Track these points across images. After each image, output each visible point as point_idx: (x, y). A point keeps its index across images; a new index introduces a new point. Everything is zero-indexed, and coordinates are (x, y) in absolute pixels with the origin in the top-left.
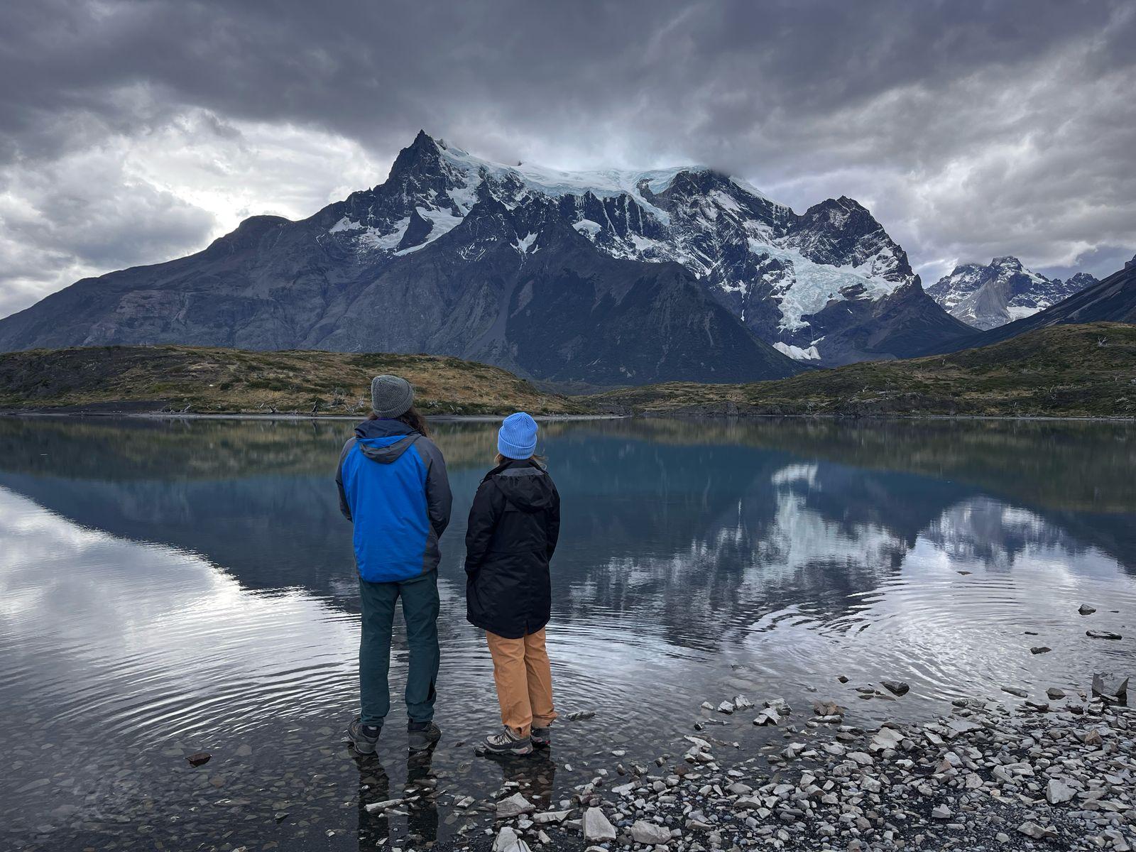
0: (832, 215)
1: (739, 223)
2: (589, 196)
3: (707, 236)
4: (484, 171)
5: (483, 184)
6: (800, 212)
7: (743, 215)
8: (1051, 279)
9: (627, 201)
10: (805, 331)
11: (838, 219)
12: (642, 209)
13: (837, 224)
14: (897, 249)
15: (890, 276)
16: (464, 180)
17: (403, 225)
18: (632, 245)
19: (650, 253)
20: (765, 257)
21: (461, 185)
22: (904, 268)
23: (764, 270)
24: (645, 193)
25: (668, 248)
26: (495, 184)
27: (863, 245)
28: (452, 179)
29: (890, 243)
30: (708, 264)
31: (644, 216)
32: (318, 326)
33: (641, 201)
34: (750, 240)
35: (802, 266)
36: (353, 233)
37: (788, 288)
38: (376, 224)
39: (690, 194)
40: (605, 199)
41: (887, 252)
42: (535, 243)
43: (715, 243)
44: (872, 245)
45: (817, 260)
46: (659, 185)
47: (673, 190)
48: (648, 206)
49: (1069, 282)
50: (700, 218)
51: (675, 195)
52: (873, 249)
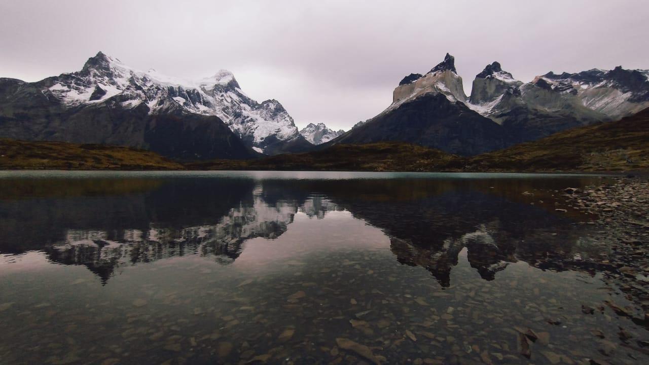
0: (270, 105)
1: (239, 104)
2: (180, 89)
3: (227, 107)
4: (132, 72)
5: (132, 78)
6: (260, 103)
7: (241, 102)
9: (196, 92)
10: (262, 143)
11: (272, 107)
12: (202, 96)
14: (291, 118)
15: (290, 126)
16: (122, 75)
17: (91, 90)
18: (198, 108)
19: (205, 112)
20: (248, 117)
21: (120, 76)
22: (293, 124)
23: (248, 122)
24: (203, 89)
25: (212, 111)
26: (138, 79)
27: (280, 116)
28: (116, 73)
29: (289, 116)
30: (228, 117)
31: (203, 98)
32: (43, 132)
33: (201, 92)
34: (243, 111)
35: (260, 121)
36: (63, 91)
37: (256, 128)
38: (77, 89)
39: (221, 92)
40: (187, 91)
41: (288, 119)
42: (157, 104)
43: (230, 110)
45: (266, 120)
46: (210, 87)
47: (214, 90)
48: (204, 95)
50: (224, 101)
51: (215, 92)
52: (283, 117)
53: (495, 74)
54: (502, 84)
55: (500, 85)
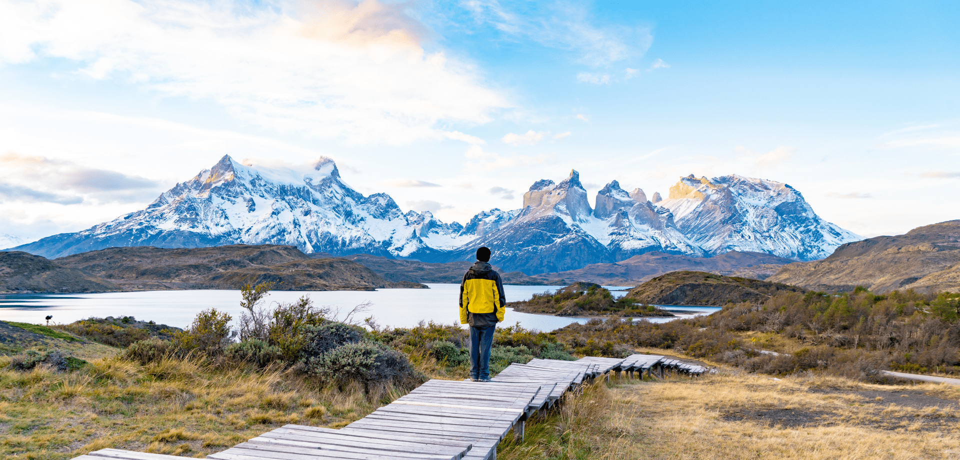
0: (379, 200)
2: (291, 186)
3: (338, 206)
6: (366, 195)
7: (344, 195)
8: (444, 223)
9: (305, 189)
11: (383, 202)
12: (311, 193)
13: (382, 204)
20: (358, 216)
23: (359, 221)
25: (323, 210)
27: (392, 213)
29: (402, 213)
30: (339, 218)
31: (312, 196)
33: (310, 189)
34: (351, 208)
37: (369, 229)
39: (330, 187)
40: (297, 188)
41: (401, 217)
43: (341, 209)
44: (396, 214)
45: (375, 217)
46: (316, 181)
47: (322, 185)
48: (313, 192)
49: (450, 225)
50: (334, 198)
51: (323, 187)
52: (397, 215)
53: (614, 192)
54: (619, 202)
55: (617, 203)
